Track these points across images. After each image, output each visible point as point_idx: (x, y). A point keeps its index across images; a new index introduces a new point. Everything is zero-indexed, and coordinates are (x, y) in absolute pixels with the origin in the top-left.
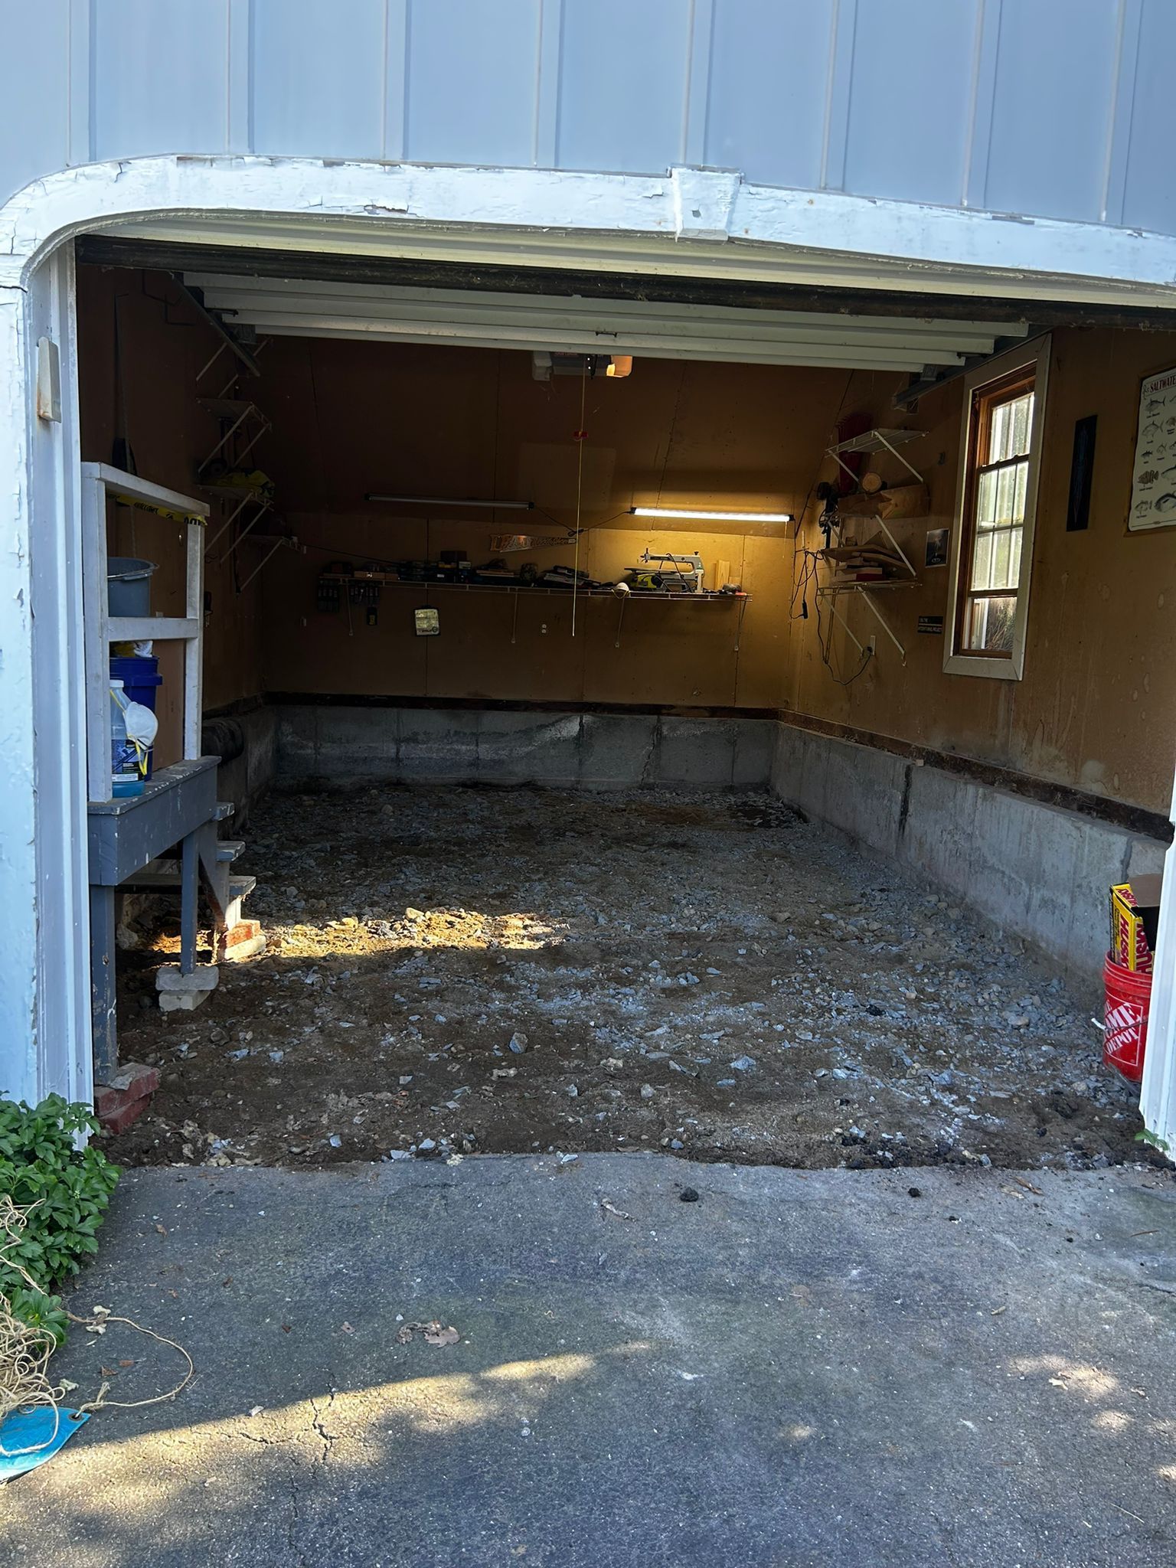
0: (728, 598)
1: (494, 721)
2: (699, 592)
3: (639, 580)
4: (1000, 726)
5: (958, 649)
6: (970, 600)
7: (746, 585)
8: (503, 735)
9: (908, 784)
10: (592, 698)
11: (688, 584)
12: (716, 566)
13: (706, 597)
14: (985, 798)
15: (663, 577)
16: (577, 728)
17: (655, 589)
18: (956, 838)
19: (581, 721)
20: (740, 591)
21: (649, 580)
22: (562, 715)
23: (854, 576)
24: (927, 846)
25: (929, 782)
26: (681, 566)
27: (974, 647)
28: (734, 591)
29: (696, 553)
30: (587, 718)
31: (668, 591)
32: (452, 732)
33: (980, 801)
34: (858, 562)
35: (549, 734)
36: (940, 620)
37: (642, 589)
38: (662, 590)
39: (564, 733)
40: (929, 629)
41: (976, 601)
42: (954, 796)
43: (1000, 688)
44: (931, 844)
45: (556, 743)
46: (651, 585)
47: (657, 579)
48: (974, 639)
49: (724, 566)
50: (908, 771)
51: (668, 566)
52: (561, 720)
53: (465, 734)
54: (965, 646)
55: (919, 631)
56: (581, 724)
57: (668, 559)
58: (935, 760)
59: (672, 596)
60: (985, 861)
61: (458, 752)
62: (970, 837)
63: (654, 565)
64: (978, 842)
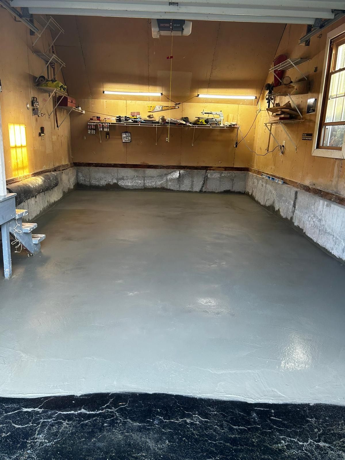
0: (232, 128)
1: (150, 172)
2: (222, 125)
3: (200, 121)
4: (334, 177)
5: (318, 147)
6: (324, 126)
7: (239, 123)
8: (153, 177)
9: (296, 198)
10: (183, 164)
11: (217, 123)
12: (228, 116)
13: (224, 127)
14: (327, 206)
15: (209, 120)
16: (178, 175)
17: (206, 125)
18: (314, 220)
19: (180, 172)
20: (236, 125)
21: (204, 121)
22: (173, 170)
23: (278, 118)
24: (302, 222)
25: (304, 198)
26: (216, 116)
27: (324, 145)
28: (234, 125)
29: (221, 111)
30: (182, 171)
31: (211, 125)
32: (136, 176)
33: (325, 207)
34: (279, 113)
35: (169, 177)
36: (311, 135)
37: (201, 125)
38: (209, 125)
39: (174, 176)
40: (307, 138)
41: (327, 127)
42: (314, 204)
43: (335, 162)
44: (304, 222)
45: (171, 180)
46: (204, 123)
47: (207, 121)
48: (325, 142)
49: (231, 116)
50: (296, 193)
51: (211, 116)
52: (172, 172)
53: (140, 177)
54: (321, 145)
55: (303, 139)
56: (180, 173)
57: (211, 113)
58: (307, 189)
59: (212, 127)
60: (326, 230)
61: (137, 183)
62: (320, 220)
63: (206, 116)
64: (323, 223)
